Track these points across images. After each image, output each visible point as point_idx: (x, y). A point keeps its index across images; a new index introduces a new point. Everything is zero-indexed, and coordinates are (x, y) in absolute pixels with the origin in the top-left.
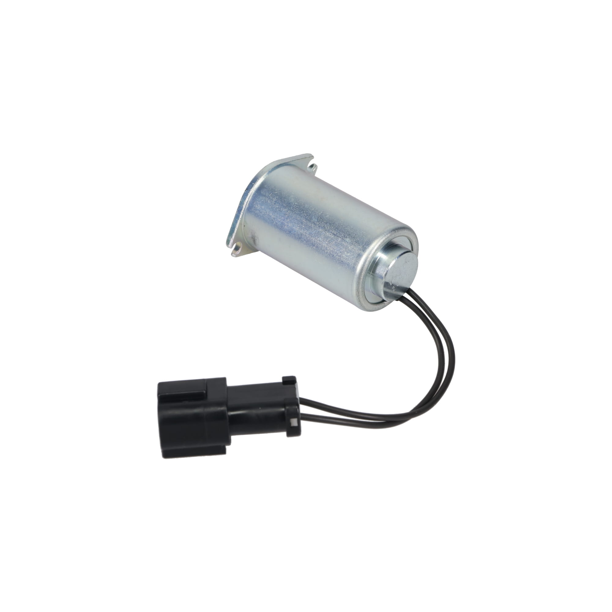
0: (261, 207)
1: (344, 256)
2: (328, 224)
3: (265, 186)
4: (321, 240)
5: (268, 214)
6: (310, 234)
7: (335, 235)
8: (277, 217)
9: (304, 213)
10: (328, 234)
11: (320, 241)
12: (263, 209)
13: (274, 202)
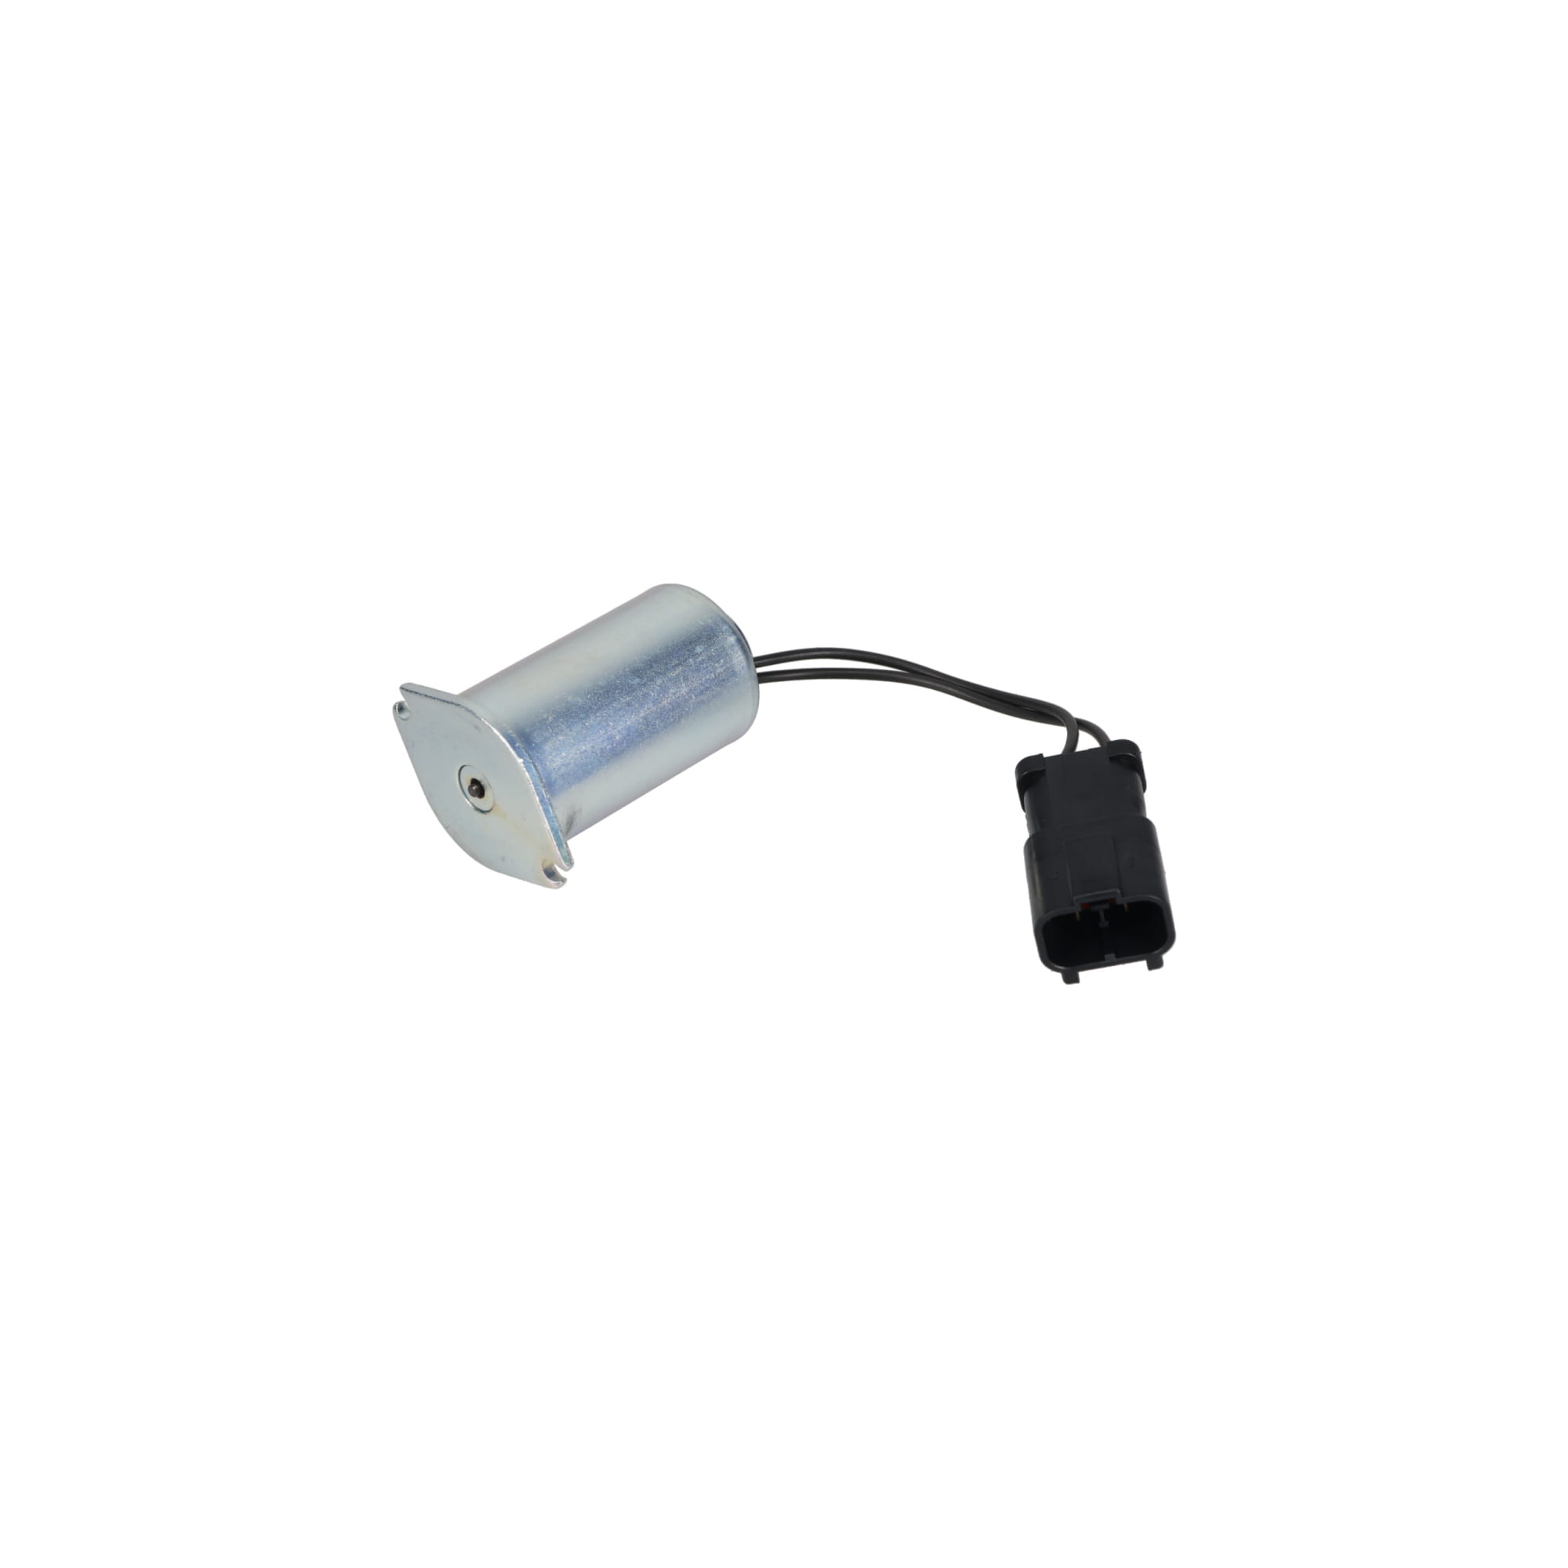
0: (562, 758)
1: (718, 671)
2: (655, 665)
3: (528, 730)
4: (674, 691)
5: (581, 753)
6: (656, 702)
7: (680, 664)
8: (593, 740)
9: (614, 693)
10: (672, 674)
11: (674, 694)
12: (566, 757)
13: (568, 730)
